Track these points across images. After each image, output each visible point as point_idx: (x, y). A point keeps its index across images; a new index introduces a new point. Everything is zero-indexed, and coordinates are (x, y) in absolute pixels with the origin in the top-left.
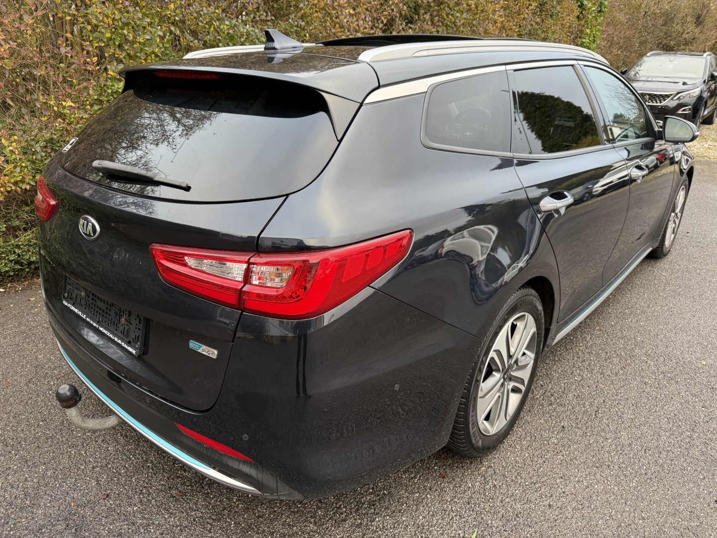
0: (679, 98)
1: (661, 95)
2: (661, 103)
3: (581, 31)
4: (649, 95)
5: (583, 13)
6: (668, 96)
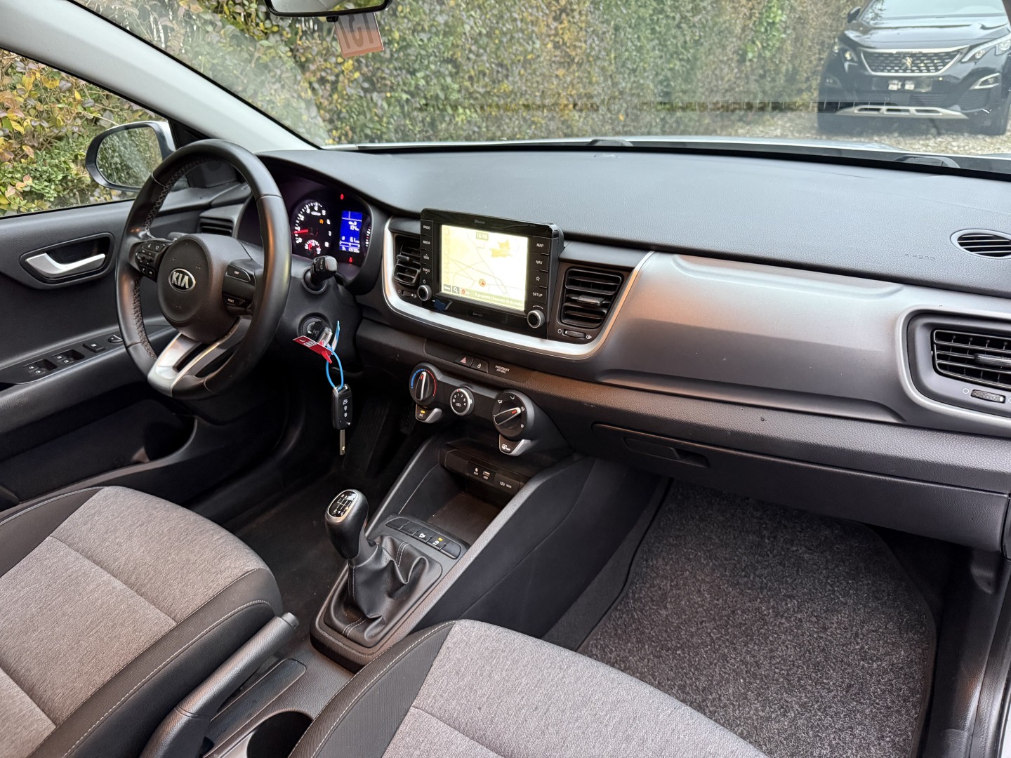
0: (973, 58)
2: (937, 70)
4: (912, 55)
6: (950, 56)
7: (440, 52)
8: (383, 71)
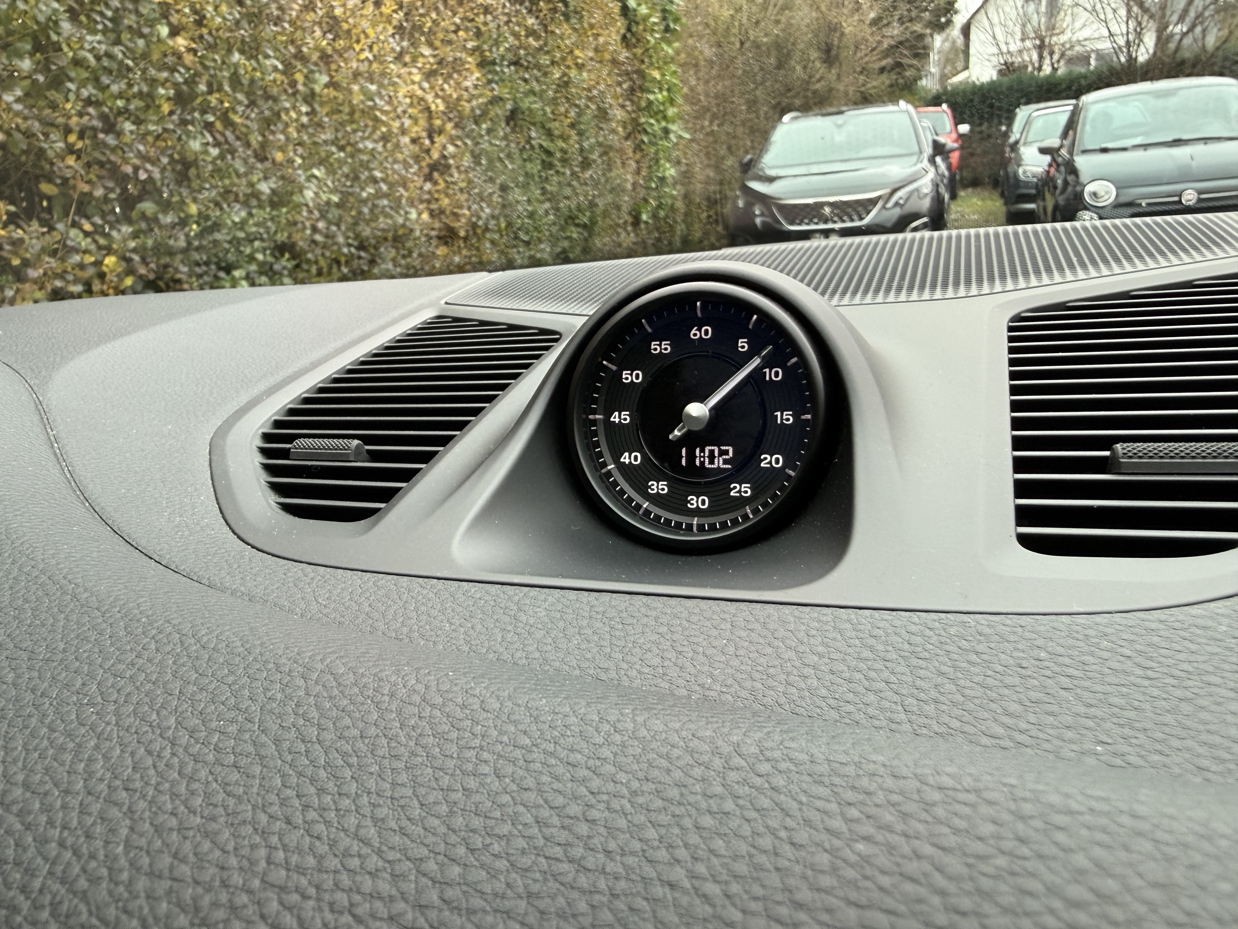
0: (897, 204)
1: (857, 202)
2: (861, 219)
3: (642, 74)
4: (831, 204)
5: (634, 29)
6: (873, 202)
7: (268, 233)
8: (177, 270)
